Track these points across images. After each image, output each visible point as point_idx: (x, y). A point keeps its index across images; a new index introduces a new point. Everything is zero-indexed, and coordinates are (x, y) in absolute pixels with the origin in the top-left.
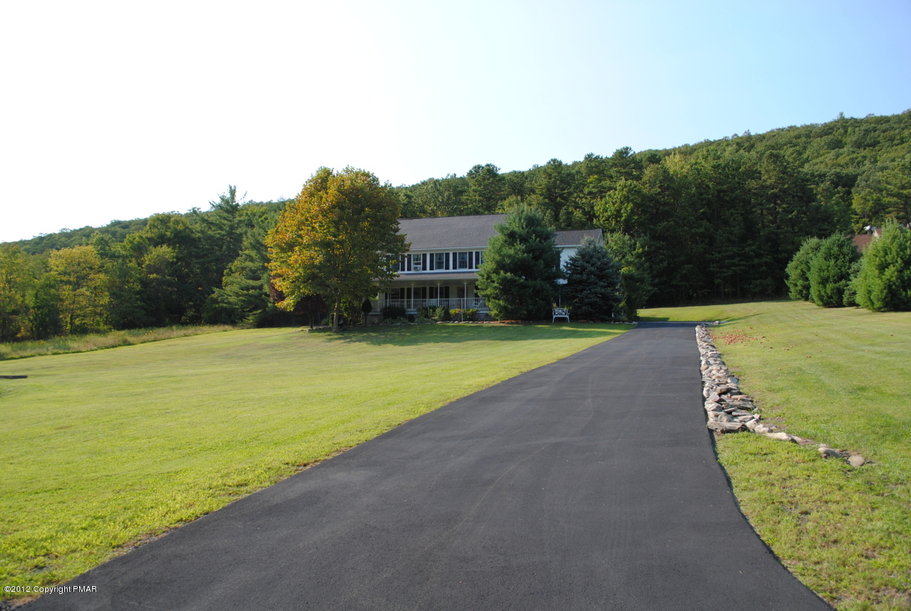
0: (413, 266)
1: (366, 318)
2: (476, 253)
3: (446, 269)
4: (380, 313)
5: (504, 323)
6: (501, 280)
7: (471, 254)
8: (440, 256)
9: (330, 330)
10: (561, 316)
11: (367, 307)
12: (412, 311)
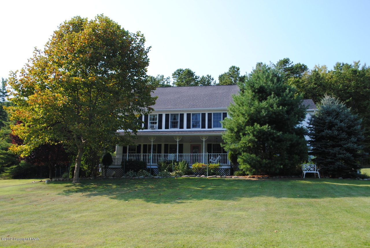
0: (149, 125)
1: (106, 171)
2: (209, 114)
3: (180, 128)
4: (120, 167)
5: (254, 177)
6: (257, 132)
7: (204, 115)
8: (175, 116)
9: (70, 181)
10: (310, 172)
11: (108, 160)
12: (151, 165)
